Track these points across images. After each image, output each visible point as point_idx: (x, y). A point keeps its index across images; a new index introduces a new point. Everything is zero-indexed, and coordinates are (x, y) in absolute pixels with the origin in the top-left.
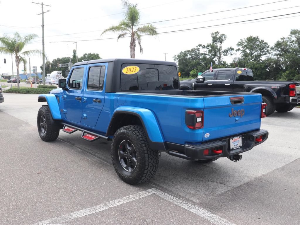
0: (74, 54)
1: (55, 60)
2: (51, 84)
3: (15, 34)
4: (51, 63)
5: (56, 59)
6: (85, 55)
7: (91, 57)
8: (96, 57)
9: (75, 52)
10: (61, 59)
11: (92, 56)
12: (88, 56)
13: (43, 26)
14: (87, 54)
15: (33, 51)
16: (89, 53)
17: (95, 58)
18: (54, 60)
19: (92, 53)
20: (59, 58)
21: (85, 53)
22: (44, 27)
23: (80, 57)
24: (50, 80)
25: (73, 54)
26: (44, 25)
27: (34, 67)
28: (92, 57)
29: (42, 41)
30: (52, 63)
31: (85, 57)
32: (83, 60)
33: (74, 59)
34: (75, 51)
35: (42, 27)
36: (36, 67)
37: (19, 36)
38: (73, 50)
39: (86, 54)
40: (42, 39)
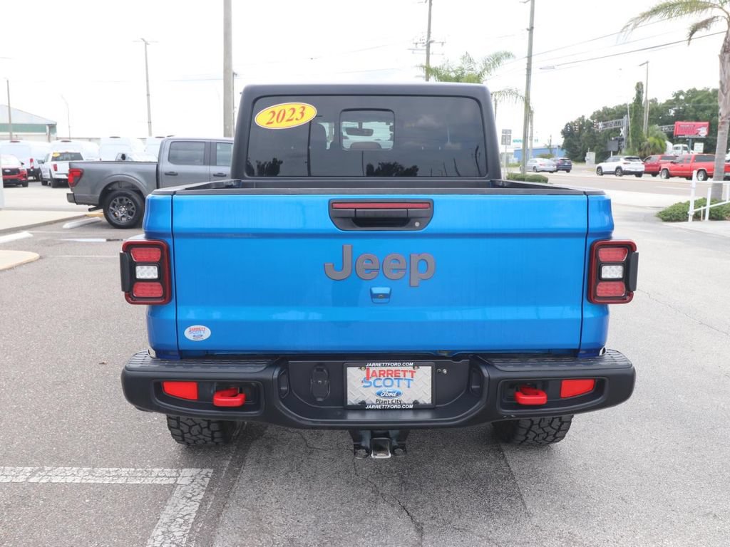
0: (637, 96)
1: (599, 112)
2: (537, 172)
3: (464, 57)
4: (587, 120)
5: (601, 110)
6: (677, 95)
7: (693, 100)
8: (710, 99)
9: (639, 88)
10: (612, 110)
11: (697, 96)
12: (686, 98)
13: (531, 29)
14: (685, 91)
15: (499, 92)
16: (691, 88)
17: (705, 101)
18: (594, 113)
19: (699, 88)
20: (608, 107)
21: (680, 90)
22: (534, 30)
23: (663, 101)
24: (536, 162)
25: (634, 94)
26: (534, 26)
27: (505, 131)
28: (697, 99)
29: (526, 67)
30: (589, 119)
31: (677, 99)
32: (670, 108)
33: (636, 106)
34: (642, 85)
35: (528, 32)
36: (510, 131)
37: (470, 60)
38: (635, 85)
39: (681, 93)
40: (526, 61)
